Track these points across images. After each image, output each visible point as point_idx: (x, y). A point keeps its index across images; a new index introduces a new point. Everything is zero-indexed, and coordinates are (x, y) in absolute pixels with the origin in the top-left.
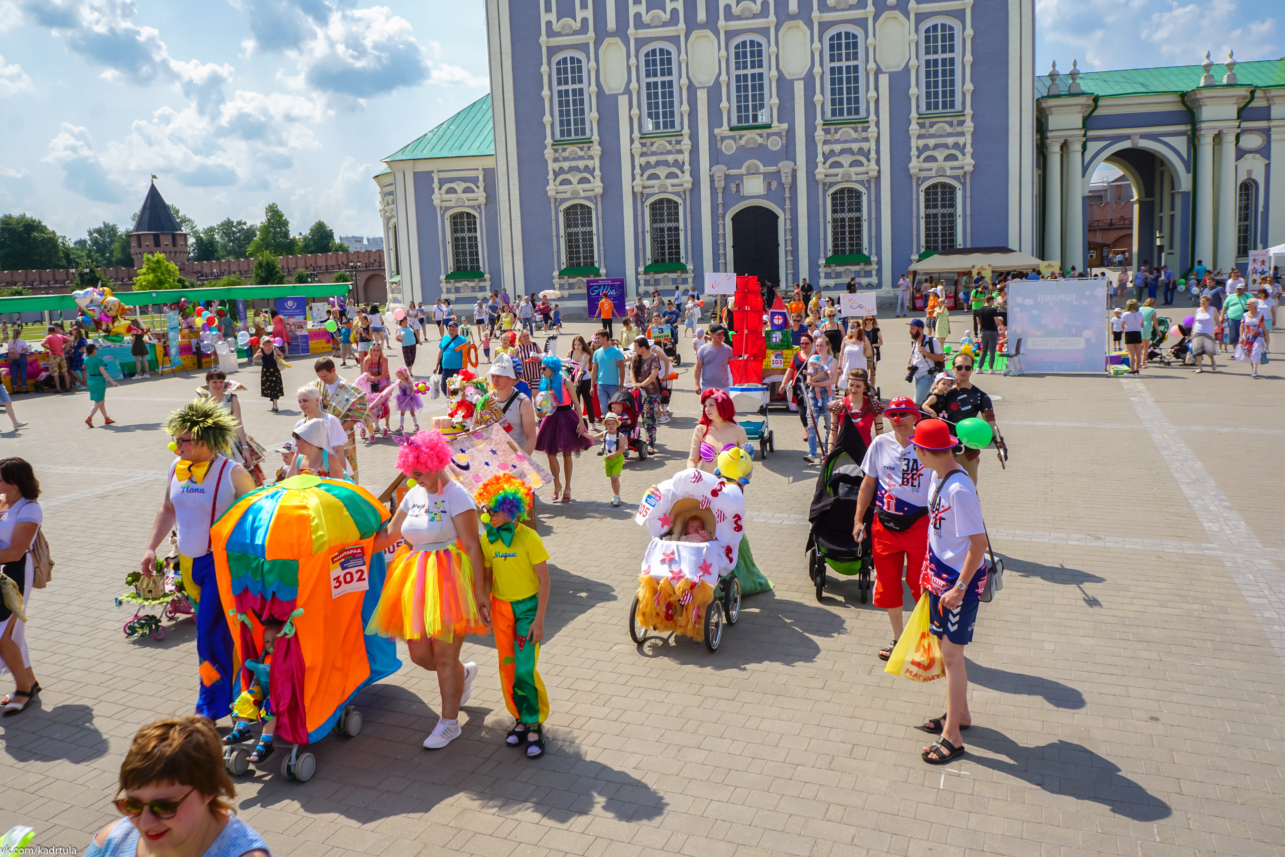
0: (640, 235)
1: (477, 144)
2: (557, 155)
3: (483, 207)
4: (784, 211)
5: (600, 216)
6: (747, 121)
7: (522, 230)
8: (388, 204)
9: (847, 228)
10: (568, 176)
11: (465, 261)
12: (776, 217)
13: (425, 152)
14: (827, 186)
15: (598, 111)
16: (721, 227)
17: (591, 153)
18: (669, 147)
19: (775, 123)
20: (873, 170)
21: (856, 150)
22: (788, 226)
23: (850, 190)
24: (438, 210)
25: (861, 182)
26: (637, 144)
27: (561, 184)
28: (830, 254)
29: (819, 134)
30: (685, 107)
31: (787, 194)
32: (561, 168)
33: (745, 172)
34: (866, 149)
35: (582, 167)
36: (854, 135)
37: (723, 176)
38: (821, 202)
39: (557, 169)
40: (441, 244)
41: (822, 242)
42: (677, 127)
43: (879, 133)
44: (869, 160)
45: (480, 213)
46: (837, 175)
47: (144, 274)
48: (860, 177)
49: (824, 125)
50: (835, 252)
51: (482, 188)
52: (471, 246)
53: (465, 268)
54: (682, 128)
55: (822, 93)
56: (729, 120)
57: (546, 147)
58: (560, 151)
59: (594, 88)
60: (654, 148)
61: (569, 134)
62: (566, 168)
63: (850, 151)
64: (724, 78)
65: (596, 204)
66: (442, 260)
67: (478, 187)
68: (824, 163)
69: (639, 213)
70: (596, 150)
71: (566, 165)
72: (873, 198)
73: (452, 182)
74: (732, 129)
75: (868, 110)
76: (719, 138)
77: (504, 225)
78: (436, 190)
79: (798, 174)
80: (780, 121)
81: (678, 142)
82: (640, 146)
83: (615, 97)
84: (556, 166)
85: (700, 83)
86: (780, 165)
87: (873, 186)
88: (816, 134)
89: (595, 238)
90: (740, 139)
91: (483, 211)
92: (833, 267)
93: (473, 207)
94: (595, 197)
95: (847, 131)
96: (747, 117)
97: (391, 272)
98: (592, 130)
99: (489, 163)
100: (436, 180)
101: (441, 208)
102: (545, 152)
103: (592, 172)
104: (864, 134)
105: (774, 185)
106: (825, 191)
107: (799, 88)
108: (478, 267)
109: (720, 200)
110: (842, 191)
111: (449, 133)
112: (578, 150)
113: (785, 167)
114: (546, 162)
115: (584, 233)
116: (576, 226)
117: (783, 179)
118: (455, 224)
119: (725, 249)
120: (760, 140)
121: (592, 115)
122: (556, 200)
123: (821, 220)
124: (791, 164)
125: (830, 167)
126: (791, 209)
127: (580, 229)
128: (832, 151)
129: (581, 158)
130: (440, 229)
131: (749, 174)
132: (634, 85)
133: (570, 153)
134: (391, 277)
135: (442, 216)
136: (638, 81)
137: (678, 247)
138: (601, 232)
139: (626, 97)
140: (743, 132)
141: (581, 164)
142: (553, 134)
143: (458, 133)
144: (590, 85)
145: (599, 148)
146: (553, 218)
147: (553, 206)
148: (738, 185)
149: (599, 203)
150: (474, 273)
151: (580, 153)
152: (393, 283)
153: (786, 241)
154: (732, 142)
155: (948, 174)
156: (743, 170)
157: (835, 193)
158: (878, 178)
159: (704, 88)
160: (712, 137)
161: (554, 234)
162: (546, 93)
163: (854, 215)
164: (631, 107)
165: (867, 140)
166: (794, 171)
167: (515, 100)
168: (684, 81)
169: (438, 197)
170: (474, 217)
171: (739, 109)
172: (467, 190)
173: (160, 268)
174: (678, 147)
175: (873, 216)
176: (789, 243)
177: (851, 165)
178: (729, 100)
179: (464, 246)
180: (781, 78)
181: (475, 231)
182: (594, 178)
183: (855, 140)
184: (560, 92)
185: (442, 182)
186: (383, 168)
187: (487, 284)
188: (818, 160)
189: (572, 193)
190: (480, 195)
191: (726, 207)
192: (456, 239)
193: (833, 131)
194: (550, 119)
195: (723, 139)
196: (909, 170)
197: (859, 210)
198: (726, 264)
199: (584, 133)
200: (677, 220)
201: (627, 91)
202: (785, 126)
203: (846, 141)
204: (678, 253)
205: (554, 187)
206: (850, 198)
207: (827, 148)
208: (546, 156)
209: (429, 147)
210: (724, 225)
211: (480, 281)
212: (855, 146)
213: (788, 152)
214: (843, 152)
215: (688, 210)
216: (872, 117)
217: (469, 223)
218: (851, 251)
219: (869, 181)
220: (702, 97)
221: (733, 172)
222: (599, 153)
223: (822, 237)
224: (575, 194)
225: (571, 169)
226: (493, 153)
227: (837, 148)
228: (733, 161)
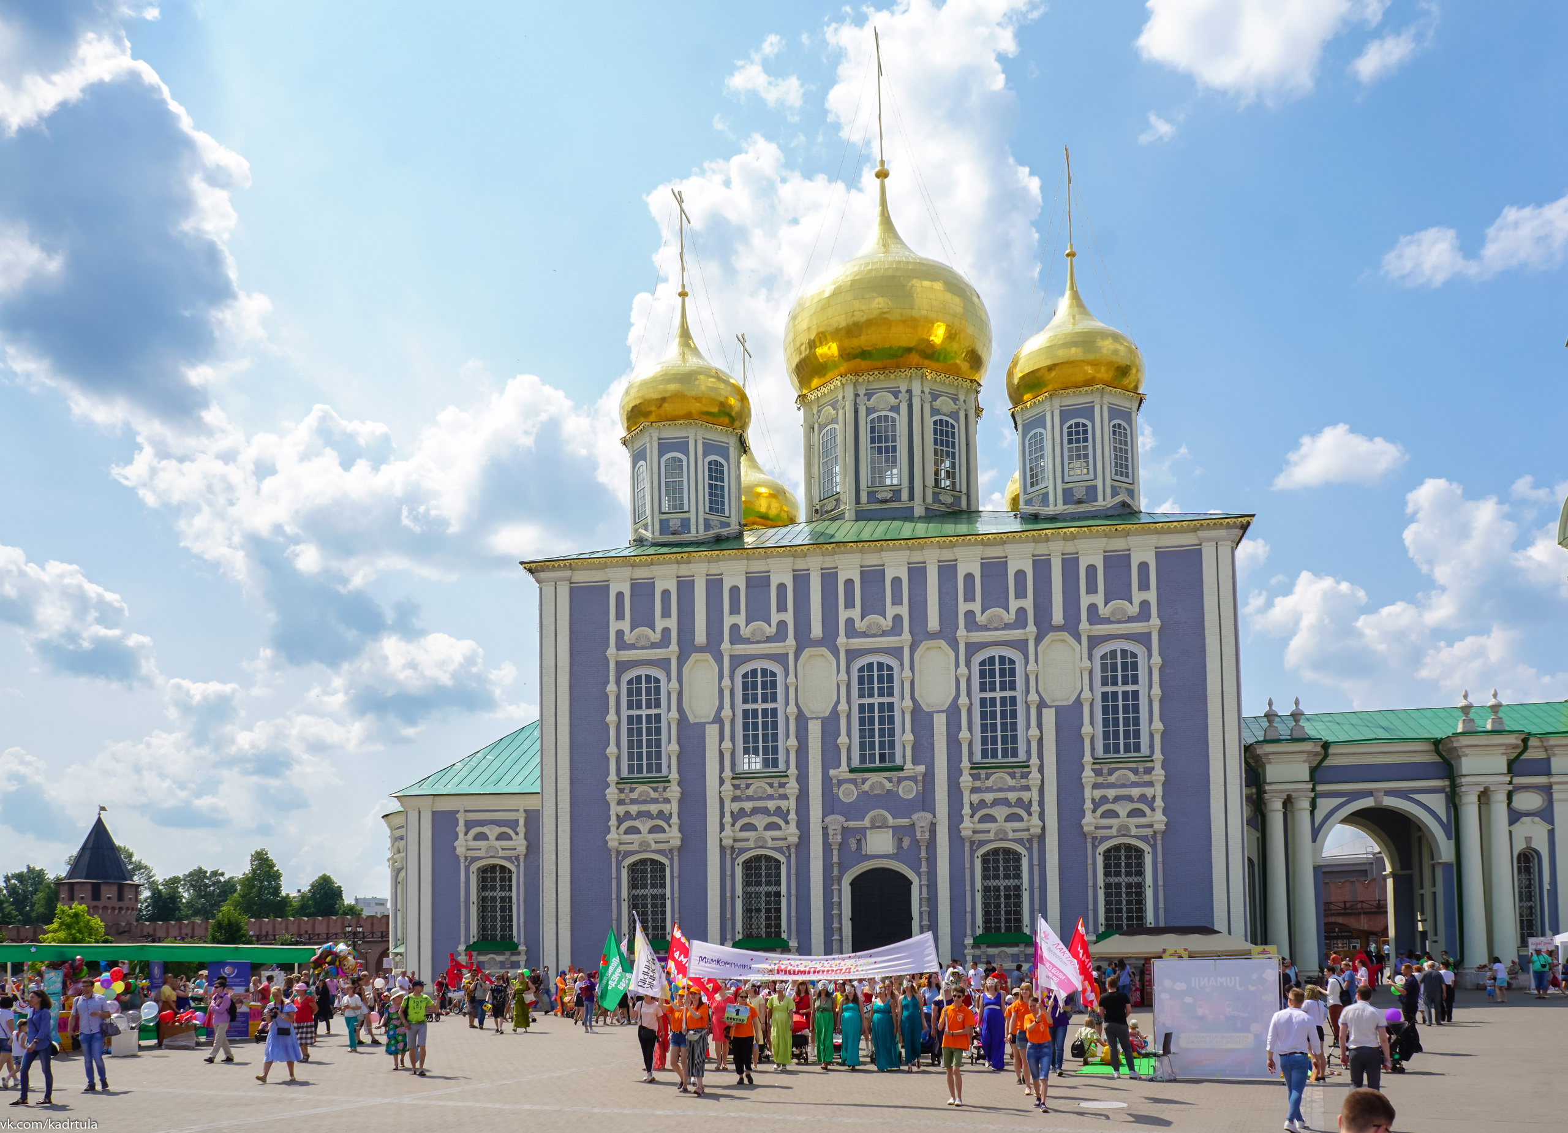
0: (728, 900)
1: (519, 779)
2: (623, 796)
3: (522, 860)
4: (919, 875)
5: (676, 874)
6: (873, 761)
7: (572, 890)
8: (399, 852)
9: (1002, 900)
10: (636, 823)
11: (494, 928)
12: (909, 883)
13: (449, 786)
14: (975, 845)
15: (679, 743)
16: (836, 894)
17: (666, 795)
18: (770, 791)
19: (909, 765)
20: (1035, 826)
21: (1013, 801)
22: (925, 895)
23: (1007, 851)
24: (462, 860)
25: (1020, 841)
26: (728, 786)
27: (626, 833)
28: (979, 932)
29: (966, 780)
30: (793, 742)
31: (923, 854)
32: (627, 813)
33: (868, 825)
34: (1026, 800)
35: (655, 812)
36: (1011, 782)
37: (839, 828)
38: (967, 865)
39: (621, 814)
40: (462, 904)
41: (968, 916)
42: (782, 766)
43: (1042, 781)
44: (1030, 814)
45: (518, 866)
46: (989, 832)
47: (55, 931)
48: (1019, 835)
49: (972, 768)
50: (987, 929)
51: (522, 835)
52: (503, 909)
53: (494, 938)
54: (788, 767)
55: (970, 729)
56: (849, 759)
57: (608, 786)
58: (626, 791)
59: (674, 714)
60: (750, 792)
61: (640, 771)
62: (634, 813)
63: (1006, 802)
64: (843, 707)
65: (671, 860)
66: (462, 925)
67: (517, 834)
68: (972, 816)
69: (728, 873)
70: (674, 791)
71: (634, 809)
72: (1036, 862)
73: (482, 826)
74: (852, 771)
75: (1028, 752)
76: (835, 781)
77: (548, 883)
78: (461, 835)
79: (938, 828)
80: (914, 763)
81: (782, 785)
82: (731, 788)
83: (702, 726)
84: (621, 810)
85: (812, 712)
86: (915, 817)
87: (1035, 846)
88: (962, 779)
89: (668, 903)
90: (863, 783)
91: (522, 864)
92: (984, 948)
93: (508, 859)
94: (671, 850)
95: (1001, 777)
96: (873, 756)
97: (396, 940)
98: (669, 767)
99: (533, 803)
100: (461, 823)
101: (466, 858)
102: (607, 791)
103: (667, 819)
104: (1023, 782)
105: (906, 842)
106: (973, 852)
107: (940, 723)
108: (511, 936)
109: (835, 859)
110: (996, 851)
111: (484, 763)
112: (651, 791)
113: (921, 819)
114: (608, 804)
115: (654, 897)
116: (644, 886)
117: (918, 834)
118: (484, 879)
119: (840, 922)
120: (889, 786)
121: (670, 748)
122: (618, 852)
123: (968, 888)
124: (929, 816)
125: (980, 821)
126: (928, 873)
127: (649, 891)
128: (982, 801)
129: (655, 801)
130: (462, 885)
131: (873, 827)
132: (727, 712)
133: (640, 795)
134: (396, 947)
135: (467, 868)
136: (732, 707)
137: (779, 918)
138: (676, 895)
139: (716, 726)
140: (866, 775)
141: (654, 808)
142: (618, 770)
143: (496, 764)
144: (669, 710)
145: (678, 789)
146: (614, 875)
147: (614, 860)
148: (859, 841)
149: (676, 859)
150: (507, 944)
151: (654, 795)
152: (397, 954)
153: (921, 913)
154: (852, 787)
155: (1133, 834)
156: (866, 822)
157: (987, 854)
158: (1042, 837)
159: (817, 718)
160: (826, 780)
161: (614, 896)
162: (611, 718)
163: (1011, 882)
164: (721, 740)
165: (1027, 788)
166: (933, 826)
167: (571, 725)
168: (792, 709)
169: (461, 845)
170: (510, 871)
171: (862, 746)
172: (502, 837)
173: (78, 923)
174: (781, 791)
175: (1036, 884)
176: (925, 916)
177: (1007, 819)
178: (849, 735)
179: (494, 909)
180: (917, 710)
181: (510, 890)
182: (670, 826)
183: (1012, 789)
184: (630, 718)
185: (469, 825)
186: (395, 806)
187: (522, 959)
188: (963, 812)
189: (640, 845)
190: (519, 843)
191: (843, 868)
192: (484, 899)
193: (983, 776)
194: (615, 750)
195: (840, 782)
196: (1082, 828)
197: (1018, 876)
198: (841, 941)
199: (659, 770)
200: (778, 883)
201: (718, 719)
202: (921, 769)
203: (1000, 790)
204: (779, 926)
205: (616, 836)
206: (1006, 861)
207: (976, 798)
208: (608, 797)
209: (456, 780)
210: (840, 890)
211: (512, 954)
212: (1012, 796)
213: (926, 801)
214: (996, 802)
215: (793, 871)
216: (1034, 760)
217: (502, 879)
218: (1008, 929)
219: (1030, 840)
220: (815, 729)
221: (852, 824)
222: (678, 795)
223: (969, 909)
224: (644, 847)
225: (640, 815)
226: (539, 791)
227: (989, 797)
228: (853, 811)
